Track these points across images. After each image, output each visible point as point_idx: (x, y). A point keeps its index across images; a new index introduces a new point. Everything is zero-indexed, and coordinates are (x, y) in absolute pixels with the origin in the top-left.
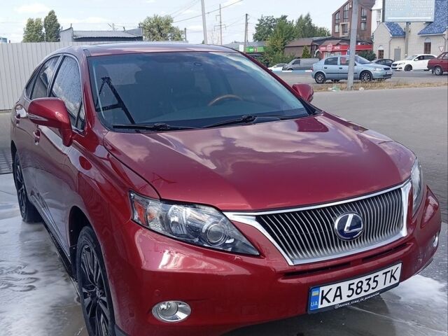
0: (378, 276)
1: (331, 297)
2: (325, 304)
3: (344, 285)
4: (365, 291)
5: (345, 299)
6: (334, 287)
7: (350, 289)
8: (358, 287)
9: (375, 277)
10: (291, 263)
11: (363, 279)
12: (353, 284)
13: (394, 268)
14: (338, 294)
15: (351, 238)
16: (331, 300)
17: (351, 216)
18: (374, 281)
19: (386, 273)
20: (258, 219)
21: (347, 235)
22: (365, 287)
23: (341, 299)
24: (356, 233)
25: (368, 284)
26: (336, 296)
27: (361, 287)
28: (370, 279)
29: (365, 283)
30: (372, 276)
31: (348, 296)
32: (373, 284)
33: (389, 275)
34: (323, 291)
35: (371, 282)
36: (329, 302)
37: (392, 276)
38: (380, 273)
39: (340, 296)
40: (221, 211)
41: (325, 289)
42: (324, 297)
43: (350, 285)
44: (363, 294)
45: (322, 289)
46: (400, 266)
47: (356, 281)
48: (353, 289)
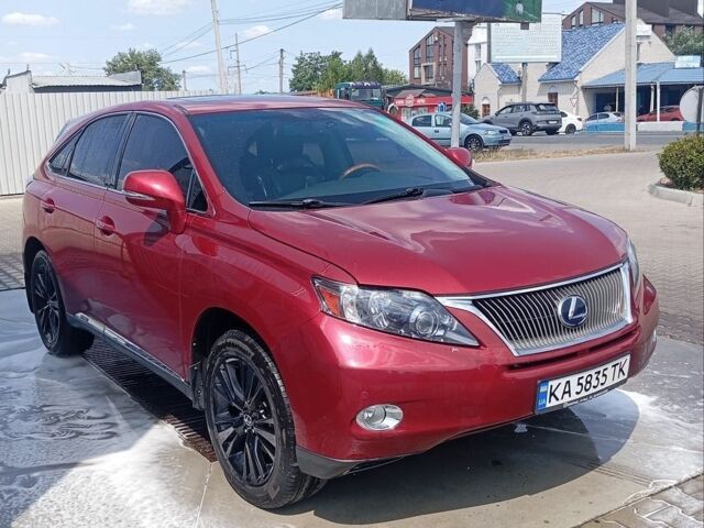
0: (607, 369)
1: (559, 393)
2: (554, 403)
3: (573, 379)
4: (595, 387)
5: (574, 396)
6: (563, 381)
7: (579, 384)
8: (587, 382)
9: (604, 370)
10: (516, 354)
11: (592, 372)
12: (583, 377)
13: (622, 360)
14: (567, 390)
15: (576, 325)
16: (559, 397)
17: (574, 300)
18: (604, 375)
19: (614, 366)
20: (475, 303)
21: (573, 321)
22: (594, 383)
23: (570, 396)
24: (581, 319)
25: (597, 378)
26: (565, 393)
27: (590, 382)
28: (599, 373)
29: (594, 376)
30: (601, 369)
31: (578, 393)
32: (602, 380)
33: (618, 368)
34: (552, 387)
35: (600, 376)
36: (557, 399)
37: (621, 370)
38: (609, 366)
39: (569, 392)
40: (432, 296)
41: (554, 383)
42: (552, 394)
43: (579, 379)
44: (592, 390)
45: (551, 383)
46: (628, 357)
47: (585, 374)
48: (581, 384)
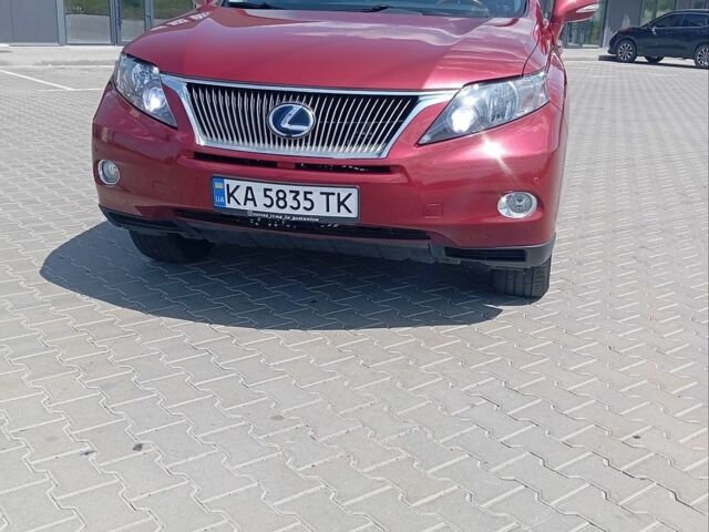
0: (311, 193)
1: (240, 197)
2: (232, 205)
3: (258, 188)
4: (292, 208)
5: (261, 208)
6: (244, 185)
7: (266, 196)
8: (279, 199)
9: (306, 193)
11: (287, 188)
12: (270, 190)
13: (344, 192)
14: (250, 196)
16: (242, 202)
18: (306, 199)
19: (328, 194)
22: (291, 202)
23: (255, 205)
25: (295, 198)
26: (247, 199)
27: (284, 199)
28: (297, 193)
29: (290, 197)
30: (301, 189)
31: (266, 206)
32: (304, 203)
33: (333, 199)
34: (228, 186)
35: (301, 197)
36: (239, 204)
37: (341, 203)
38: (316, 191)
39: (253, 199)
41: (233, 184)
42: (230, 195)
43: (265, 190)
44: (288, 211)
45: (226, 181)
46: (354, 192)
47: (276, 187)
48: (270, 197)
